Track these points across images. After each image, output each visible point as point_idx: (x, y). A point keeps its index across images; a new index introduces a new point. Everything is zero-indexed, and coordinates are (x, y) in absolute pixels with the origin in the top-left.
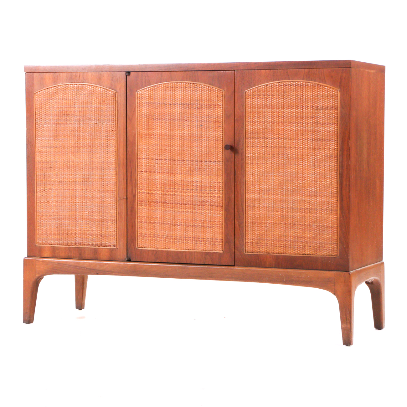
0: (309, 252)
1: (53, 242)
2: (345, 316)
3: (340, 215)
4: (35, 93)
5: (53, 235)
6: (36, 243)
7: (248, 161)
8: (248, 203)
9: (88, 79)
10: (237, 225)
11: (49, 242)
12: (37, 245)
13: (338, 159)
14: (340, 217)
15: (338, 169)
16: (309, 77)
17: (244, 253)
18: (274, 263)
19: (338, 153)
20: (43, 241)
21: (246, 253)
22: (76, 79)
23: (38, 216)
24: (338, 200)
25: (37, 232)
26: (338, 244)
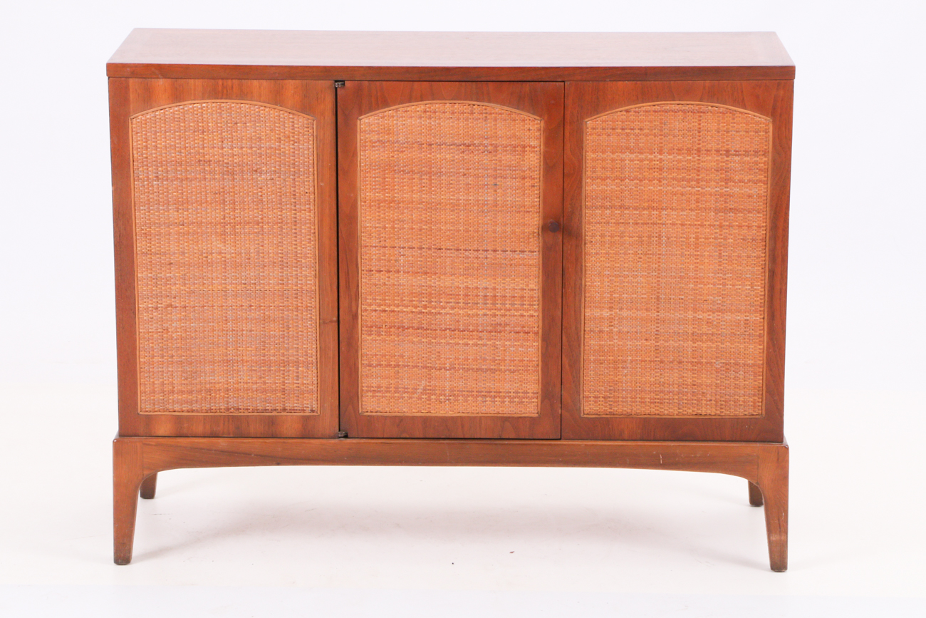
0: (708, 410)
1: (177, 407)
2: (777, 521)
3: (768, 343)
4: (132, 117)
5: (177, 393)
6: (139, 411)
7: (589, 249)
8: (589, 326)
9: (252, 93)
10: (567, 366)
11: (170, 407)
12: (141, 413)
13: (767, 245)
14: (768, 348)
15: (767, 263)
16: (712, 96)
17: (580, 416)
18: (639, 431)
19: (768, 234)
20: (156, 406)
21: (585, 416)
22: (225, 92)
23: (142, 358)
24: (766, 317)
25: (140, 389)
26: (764, 394)
